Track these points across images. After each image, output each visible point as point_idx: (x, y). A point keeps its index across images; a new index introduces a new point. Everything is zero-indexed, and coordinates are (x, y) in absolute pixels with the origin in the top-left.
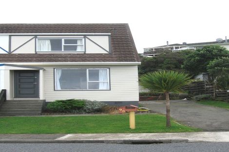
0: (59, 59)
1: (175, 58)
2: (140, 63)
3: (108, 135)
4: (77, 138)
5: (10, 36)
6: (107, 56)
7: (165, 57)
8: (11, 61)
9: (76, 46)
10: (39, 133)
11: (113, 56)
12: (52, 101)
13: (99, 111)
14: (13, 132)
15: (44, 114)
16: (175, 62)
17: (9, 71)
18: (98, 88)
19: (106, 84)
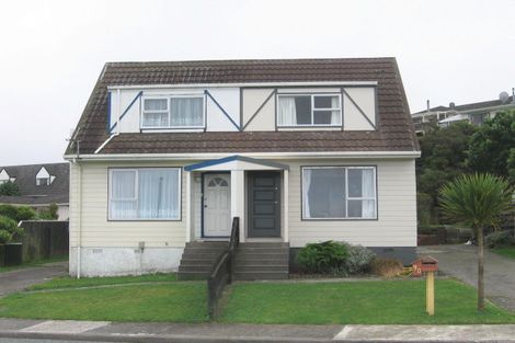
0: (309, 144)
1: (448, 142)
2: (420, 153)
3: (402, 329)
4: (361, 336)
5: (242, 88)
6: (373, 136)
7: (435, 138)
8: (244, 149)
9: (330, 112)
10: (304, 321)
11: (382, 137)
12: (303, 245)
13: (366, 270)
14: (268, 320)
15: (293, 278)
16: (449, 150)
17: (242, 173)
18: (361, 216)
19: (371, 206)
